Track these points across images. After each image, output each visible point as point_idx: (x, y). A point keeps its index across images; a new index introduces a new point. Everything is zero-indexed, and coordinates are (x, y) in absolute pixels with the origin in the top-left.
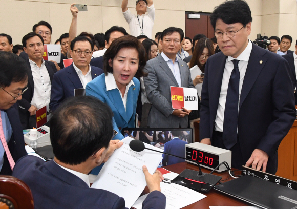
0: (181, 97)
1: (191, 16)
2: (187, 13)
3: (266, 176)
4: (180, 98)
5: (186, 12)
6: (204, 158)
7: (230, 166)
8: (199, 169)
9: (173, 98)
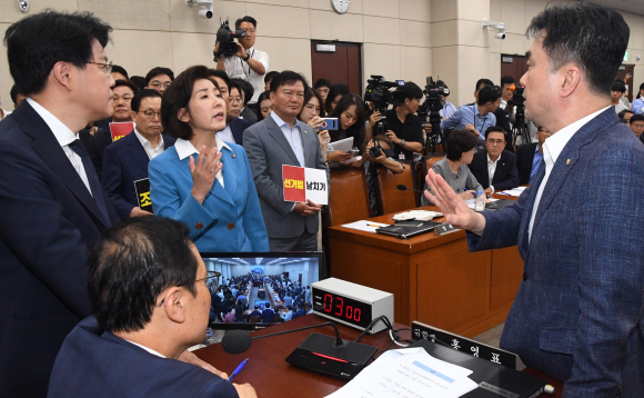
0: (301, 182)
1: (321, 48)
2: (314, 43)
3: (456, 342)
4: (298, 184)
5: (312, 41)
6: (344, 308)
7: (392, 321)
8: (337, 334)
9: (287, 182)
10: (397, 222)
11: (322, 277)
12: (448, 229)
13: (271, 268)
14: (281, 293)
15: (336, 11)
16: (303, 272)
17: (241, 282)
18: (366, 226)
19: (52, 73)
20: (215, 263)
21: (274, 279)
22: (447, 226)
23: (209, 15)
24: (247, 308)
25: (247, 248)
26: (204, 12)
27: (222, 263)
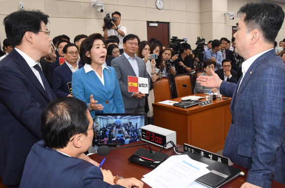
0: (136, 84)
1: (151, 25)
2: (148, 22)
3: (202, 152)
4: (135, 85)
5: (147, 22)
6: (155, 138)
7: (175, 143)
8: (150, 148)
9: (130, 84)
10: (183, 101)
11: (146, 124)
12: (205, 104)
13: (124, 121)
14: (128, 131)
15: (158, 8)
16: (137, 122)
17: (111, 126)
18: (169, 103)
19: (24, 36)
20: (100, 118)
21: (125, 125)
22: (204, 103)
23: (102, 11)
24: (114, 138)
25: (114, 112)
26: (100, 10)
27: (103, 118)
